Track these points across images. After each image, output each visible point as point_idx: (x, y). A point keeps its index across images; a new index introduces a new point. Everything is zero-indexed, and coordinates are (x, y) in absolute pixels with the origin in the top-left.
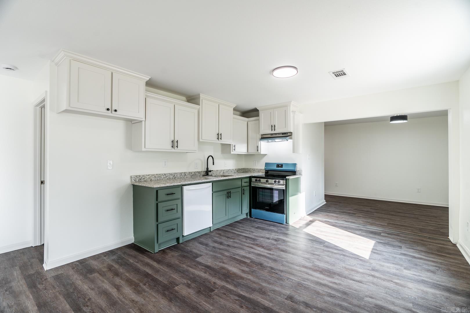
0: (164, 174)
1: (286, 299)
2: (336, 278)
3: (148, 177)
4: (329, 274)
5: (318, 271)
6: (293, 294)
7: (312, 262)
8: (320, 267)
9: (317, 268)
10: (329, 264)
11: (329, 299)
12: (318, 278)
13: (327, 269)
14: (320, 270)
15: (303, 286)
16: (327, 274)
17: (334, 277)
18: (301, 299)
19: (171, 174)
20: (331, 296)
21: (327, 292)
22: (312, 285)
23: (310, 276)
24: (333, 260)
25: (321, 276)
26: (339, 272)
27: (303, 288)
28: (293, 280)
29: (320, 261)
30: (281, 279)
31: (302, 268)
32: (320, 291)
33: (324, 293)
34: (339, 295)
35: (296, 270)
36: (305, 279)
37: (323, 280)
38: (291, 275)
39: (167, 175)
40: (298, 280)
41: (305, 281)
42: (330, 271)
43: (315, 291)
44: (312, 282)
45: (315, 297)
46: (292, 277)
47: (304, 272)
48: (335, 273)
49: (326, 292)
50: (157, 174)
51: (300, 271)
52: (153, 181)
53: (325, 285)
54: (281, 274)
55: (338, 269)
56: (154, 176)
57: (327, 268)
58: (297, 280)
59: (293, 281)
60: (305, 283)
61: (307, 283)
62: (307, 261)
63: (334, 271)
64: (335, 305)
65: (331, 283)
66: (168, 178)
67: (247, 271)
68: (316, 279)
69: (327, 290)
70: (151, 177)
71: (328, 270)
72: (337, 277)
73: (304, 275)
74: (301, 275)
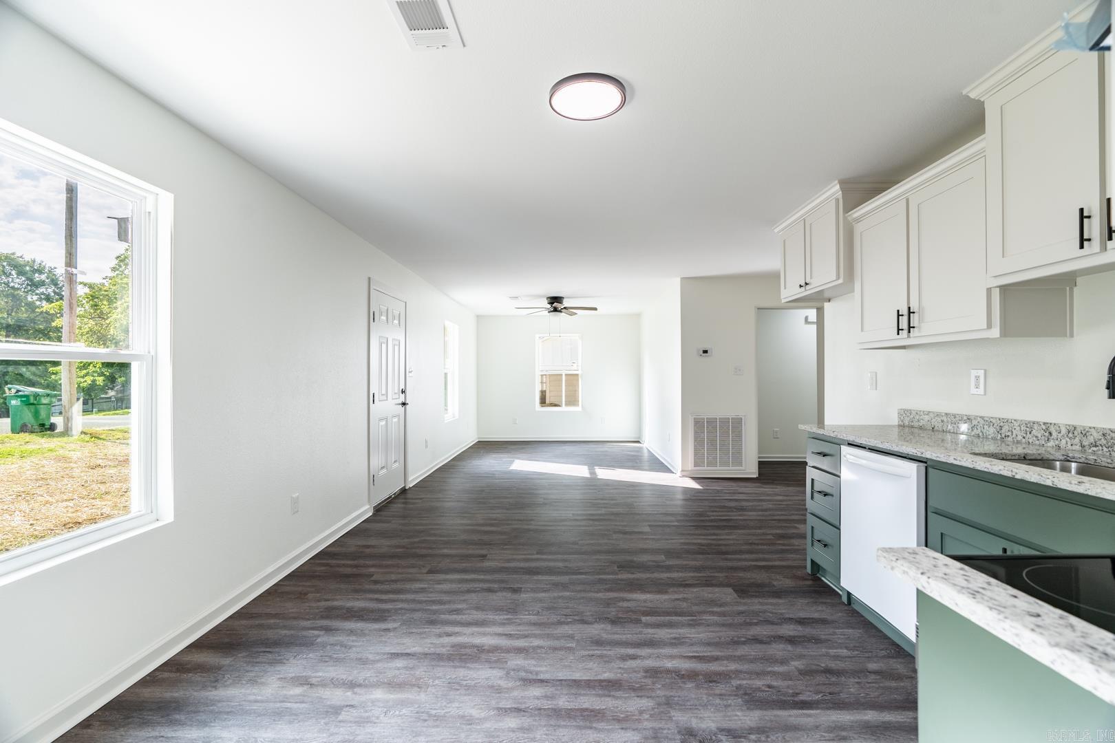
0: (965, 418)
1: (521, 588)
2: (447, 646)
3: (927, 418)
4: (463, 651)
5: (488, 651)
6: (515, 596)
7: (512, 673)
8: (487, 665)
9: (493, 657)
10: (465, 683)
11: (460, 606)
12: (484, 634)
13: (468, 665)
14: (484, 656)
15: (507, 611)
16: (468, 651)
17: (452, 647)
18: (499, 594)
19: (989, 422)
20: (458, 611)
21: (464, 614)
22: (491, 617)
23: (502, 632)
24: (453, 709)
25: (478, 641)
26: (438, 666)
27: (505, 608)
28: (529, 614)
29: (492, 687)
30: (549, 609)
31: (527, 644)
32: (475, 612)
33: (468, 611)
34: (443, 616)
35: (535, 636)
36: (508, 624)
37: (473, 634)
38: (539, 622)
39: (975, 422)
40: (518, 617)
41: (507, 619)
42: (461, 660)
43: (483, 610)
44: (494, 623)
45: (482, 602)
46: (533, 618)
47: (518, 638)
48: (450, 658)
49: (466, 614)
50: (946, 414)
51: (526, 636)
52: (937, 431)
53: (468, 624)
54: (559, 618)
55: (440, 674)
56: (939, 419)
57: (468, 667)
58: (522, 617)
59: (527, 613)
60: (506, 617)
61: (502, 617)
62: (526, 671)
63: (452, 664)
64: (449, 602)
65: (457, 633)
66: (978, 432)
67: (619, 601)
68: (488, 630)
69: (464, 617)
70: (934, 420)
71: (466, 663)
72: (444, 651)
73: (513, 630)
74: (520, 628)
